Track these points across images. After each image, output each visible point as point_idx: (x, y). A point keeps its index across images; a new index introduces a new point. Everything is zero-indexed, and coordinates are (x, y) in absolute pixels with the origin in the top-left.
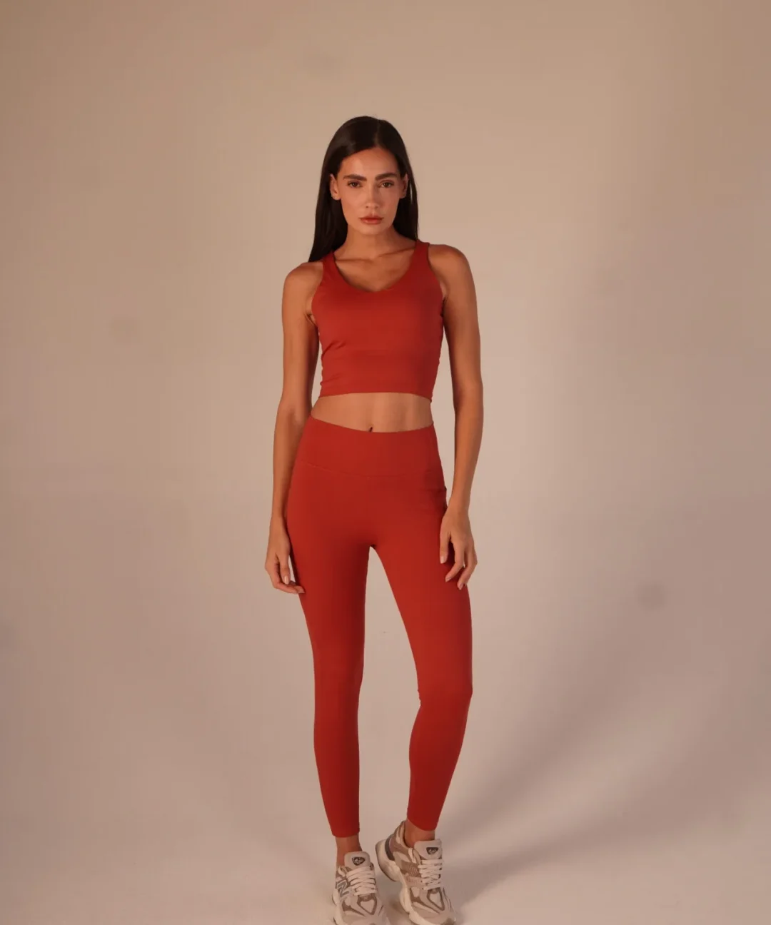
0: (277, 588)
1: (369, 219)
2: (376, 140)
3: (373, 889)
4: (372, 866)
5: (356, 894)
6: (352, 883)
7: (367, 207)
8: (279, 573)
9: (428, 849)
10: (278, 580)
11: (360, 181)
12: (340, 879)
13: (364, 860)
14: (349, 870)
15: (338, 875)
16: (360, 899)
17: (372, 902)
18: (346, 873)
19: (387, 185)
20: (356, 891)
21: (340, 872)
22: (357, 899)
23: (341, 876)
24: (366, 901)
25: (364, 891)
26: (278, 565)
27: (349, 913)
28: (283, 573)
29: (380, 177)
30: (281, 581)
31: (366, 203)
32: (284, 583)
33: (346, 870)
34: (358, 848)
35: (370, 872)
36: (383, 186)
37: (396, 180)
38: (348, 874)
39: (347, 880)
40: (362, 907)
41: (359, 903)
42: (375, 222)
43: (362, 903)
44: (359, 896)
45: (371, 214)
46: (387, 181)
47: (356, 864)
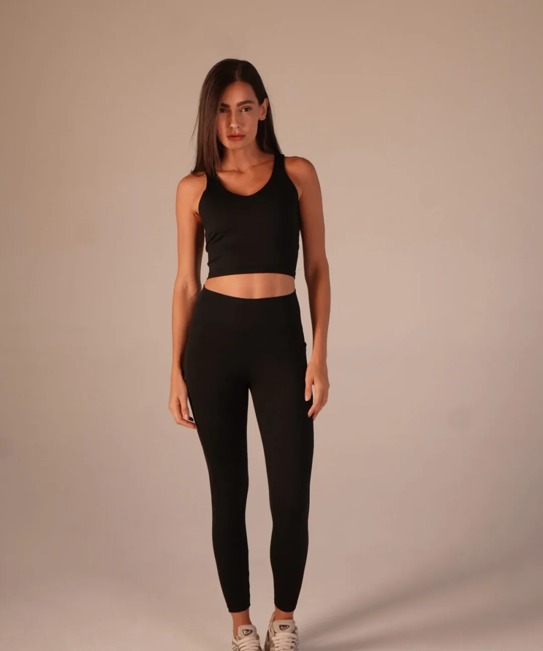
0: (179, 423)
1: (234, 136)
4: (258, 637)
6: (241, 649)
7: (232, 127)
8: (181, 412)
9: (280, 626)
10: (180, 417)
11: (227, 108)
12: (234, 646)
13: (252, 631)
14: (240, 639)
15: (233, 643)
18: (238, 642)
19: (247, 109)
21: (235, 641)
23: (235, 644)
26: (180, 406)
28: (183, 413)
30: (182, 418)
33: (238, 638)
34: (248, 622)
35: (256, 641)
36: (244, 110)
37: (255, 105)
38: (240, 642)
39: (238, 647)
42: (239, 138)
45: (235, 133)
46: (247, 106)
47: (245, 635)
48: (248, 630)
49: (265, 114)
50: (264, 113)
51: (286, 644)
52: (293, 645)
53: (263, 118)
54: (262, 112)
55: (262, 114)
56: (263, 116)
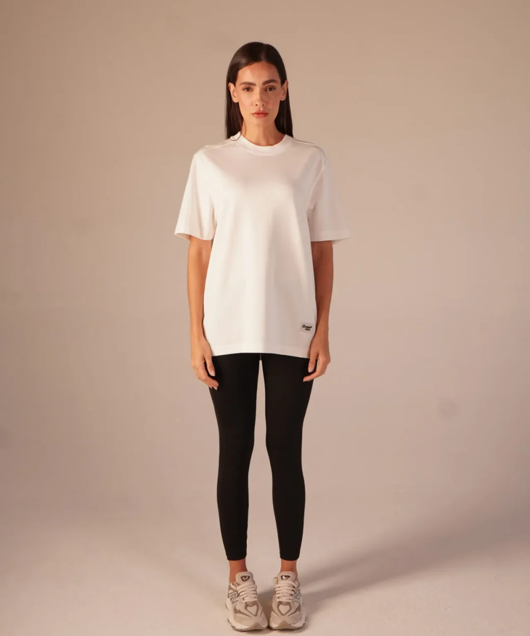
1: (258, 114)
2: (263, 57)
3: (255, 598)
5: (244, 602)
6: (241, 594)
7: (257, 105)
9: (282, 576)
12: (231, 591)
13: (249, 577)
14: (239, 585)
15: (230, 588)
16: (247, 605)
17: (255, 607)
18: (236, 587)
19: (271, 89)
20: (244, 600)
21: (232, 586)
22: (244, 605)
23: (232, 589)
24: (251, 606)
25: (249, 599)
27: (239, 615)
29: (265, 83)
31: (256, 102)
33: (236, 585)
34: (245, 569)
35: (253, 586)
36: (268, 90)
37: (278, 85)
38: (238, 588)
39: (237, 592)
40: (248, 611)
41: (246, 608)
42: (262, 115)
43: (248, 608)
44: (246, 603)
45: (260, 110)
46: (271, 86)
47: (243, 581)
48: (245, 577)
49: (285, 95)
50: (284, 93)
51: (286, 591)
52: (293, 593)
53: (283, 98)
54: (283, 93)
55: (283, 95)
56: (283, 97)
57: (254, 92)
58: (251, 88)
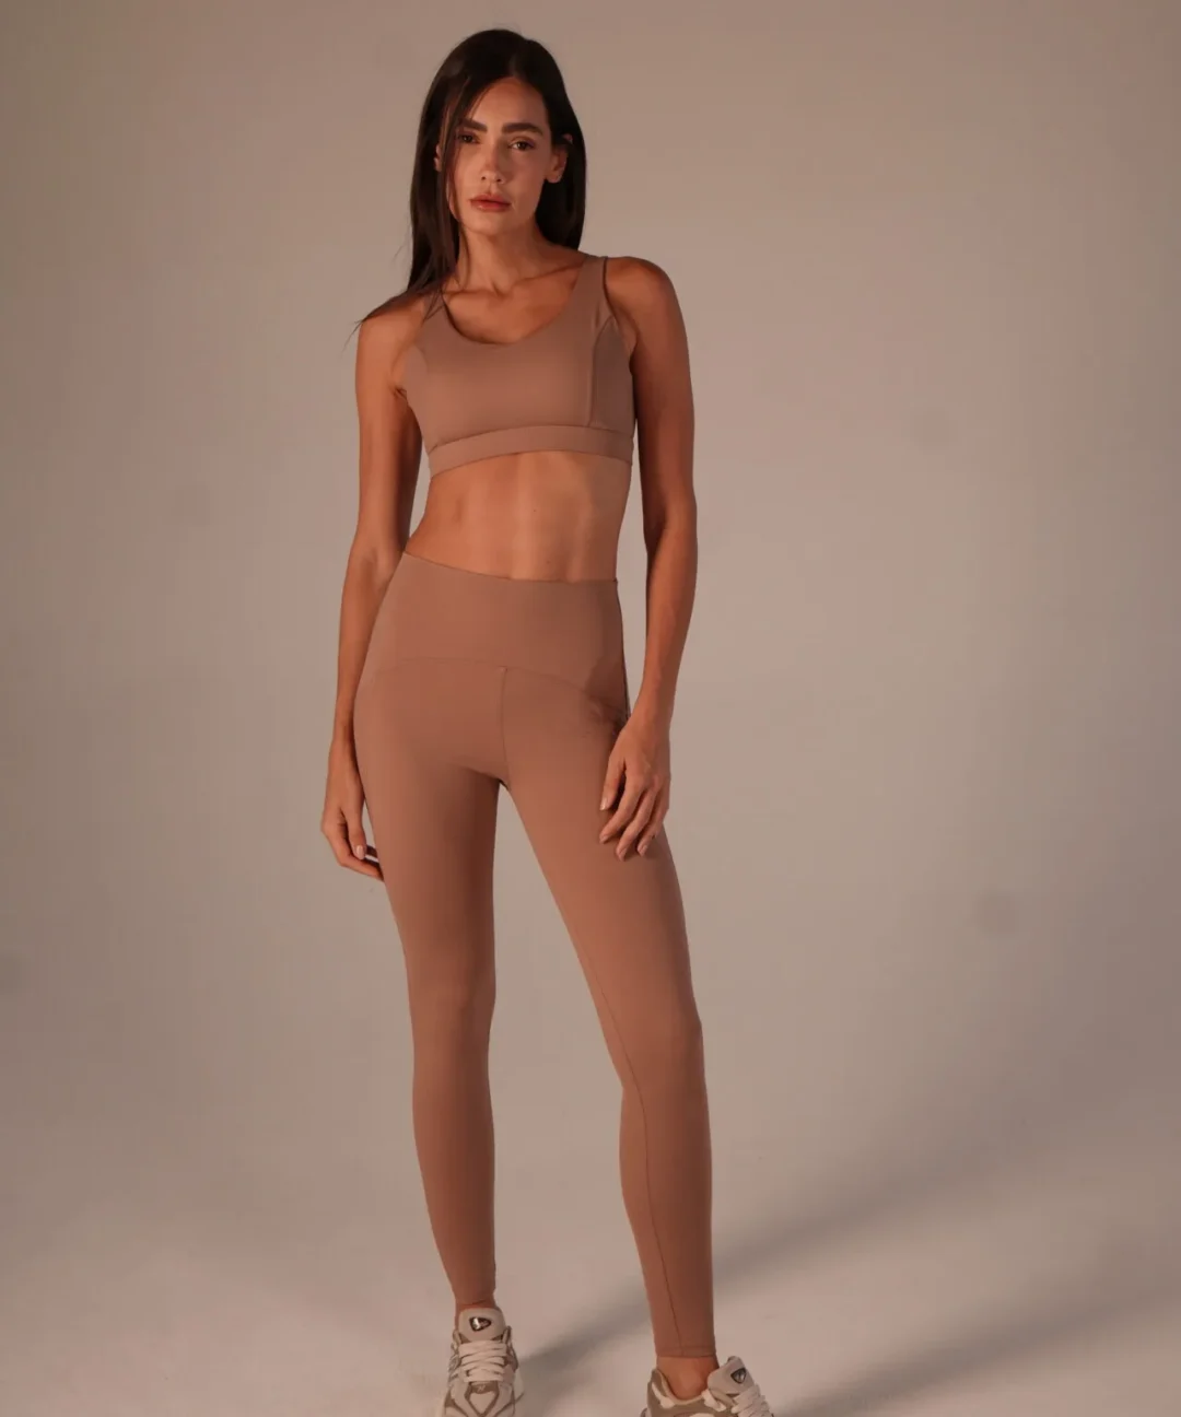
0: (345, 866)
1: (485, 202)
2: (512, 64)
3: (497, 1373)
5: (470, 1379)
6: (465, 1361)
7: (484, 178)
8: (347, 839)
10: (346, 852)
11: (477, 132)
13: (489, 1322)
14: (463, 1338)
16: (472, 1388)
17: (490, 1396)
18: (458, 1344)
19: (524, 145)
20: (468, 1375)
22: (464, 1388)
24: (481, 1392)
25: (481, 1376)
27: (451, 1410)
28: (352, 842)
29: (509, 128)
30: (351, 853)
31: (482, 171)
32: (357, 858)
33: (459, 1339)
36: (516, 146)
38: (462, 1347)
39: (458, 1355)
40: (470, 1403)
41: (467, 1396)
42: (495, 207)
43: (474, 1396)
44: (470, 1383)
45: (489, 193)
46: (524, 137)
47: (476, 1329)
48: (482, 1320)
50: (559, 166)
53: (557, 177)
54: (556, 164)
55: (555, 167)
56: (555, 174)
57: (481, 146)
58: (475, 136)
